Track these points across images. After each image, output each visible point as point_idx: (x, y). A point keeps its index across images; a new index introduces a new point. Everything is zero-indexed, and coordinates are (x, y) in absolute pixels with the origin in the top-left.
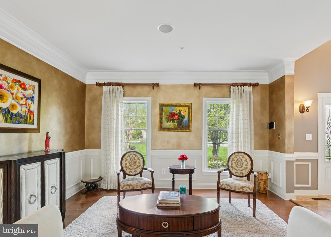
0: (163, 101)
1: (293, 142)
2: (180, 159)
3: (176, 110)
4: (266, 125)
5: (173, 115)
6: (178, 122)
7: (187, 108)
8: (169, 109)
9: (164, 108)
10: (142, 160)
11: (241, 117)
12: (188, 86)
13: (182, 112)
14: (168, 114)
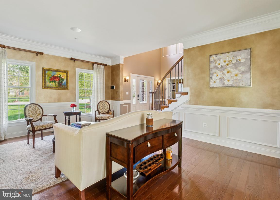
1: (123, 95)
2: (71, 106)
3: (57, 74)
4: (110, 87)
5: (54, 77)
6: (59, 83)
7: (65, 74)
8: (52, 73)
9: (47, 72)
10: (41, 110)
12: (66, 59)
13: (62, 76)
14: (51, 76)
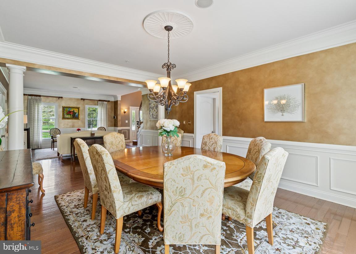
0: (64, 105)
1: (120, 123)
2: (77, 130)
3: (72, 110)
4: (113, 117)
5: (70, 112)
6: (73, 115)
7: (77, 109)
8: (68, 109)
9: (65, 109)
10: (59, 132)
11: (102, 114)
12: (78, 99)
13: (75, 111)
14: (67, 111)
